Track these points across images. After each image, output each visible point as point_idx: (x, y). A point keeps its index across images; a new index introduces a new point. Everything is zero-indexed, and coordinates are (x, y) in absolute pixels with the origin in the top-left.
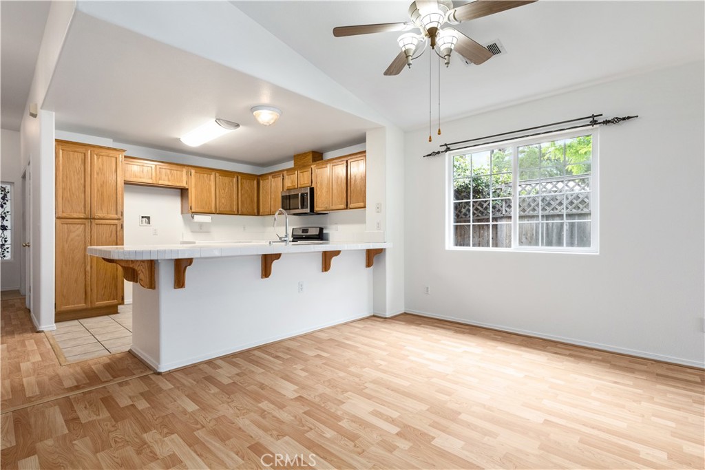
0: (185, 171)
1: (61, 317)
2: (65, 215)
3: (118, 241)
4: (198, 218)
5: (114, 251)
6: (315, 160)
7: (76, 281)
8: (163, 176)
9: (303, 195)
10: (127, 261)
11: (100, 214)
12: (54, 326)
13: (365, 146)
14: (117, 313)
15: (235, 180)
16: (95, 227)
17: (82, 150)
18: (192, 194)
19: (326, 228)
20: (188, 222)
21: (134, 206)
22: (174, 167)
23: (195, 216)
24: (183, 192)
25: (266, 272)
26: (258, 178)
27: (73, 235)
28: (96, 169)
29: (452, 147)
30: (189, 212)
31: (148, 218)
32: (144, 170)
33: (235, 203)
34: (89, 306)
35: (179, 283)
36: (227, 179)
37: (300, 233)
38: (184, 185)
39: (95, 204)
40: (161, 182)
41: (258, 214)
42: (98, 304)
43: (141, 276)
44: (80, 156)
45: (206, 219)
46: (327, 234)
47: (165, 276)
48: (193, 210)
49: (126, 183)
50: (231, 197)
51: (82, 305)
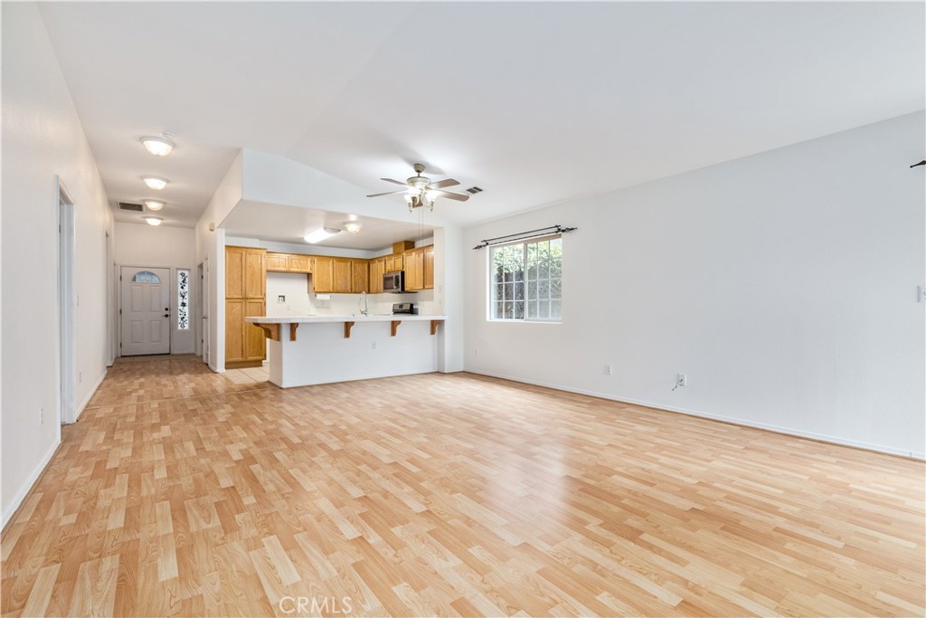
0: (309, 259)
1: (229, 365)
2: (230, 297)
3: (263, 313)
4: (320, 296)
5: (260, 320)
6: (407, 248)
7: (237, 342)
8: (294, 265)
9: (397, 277)
10: (266, 324)
11: (251, 296)
12: (224, 371)
13: (433, 241)
14: (261, 366)
15: (349, 264)
16: (248, 304)
17: (239, 250)
18: (315, 278)
19: (416, 304)
20: (313, 299)
21: (273, 288)
22: (301, 257)
23: (318, 295)
24: (309, 276)
25: (347, 334)
26: (369, 262)
27: (234, 310)
28: (248, 264)
29: (490, 242)
30: (314, 292)
31: (284, 297)
32: (281, 261)
33: (349, 283)
34: (244, 359)
35: (293, 338)
36: (342, 264)
37: (398, 308)
38: (309, 271)
39: (247, 288)
40: (292, 270)
41: (369, 292)
42: (250, 358)
43: (273, 334)
44: (239, 255)
45: (326, 297)
46: (417, 309)
47: (285, 333)
48: (316, 290)
49: (268, 271)
50: (346, 278)
51: (240, 359)
